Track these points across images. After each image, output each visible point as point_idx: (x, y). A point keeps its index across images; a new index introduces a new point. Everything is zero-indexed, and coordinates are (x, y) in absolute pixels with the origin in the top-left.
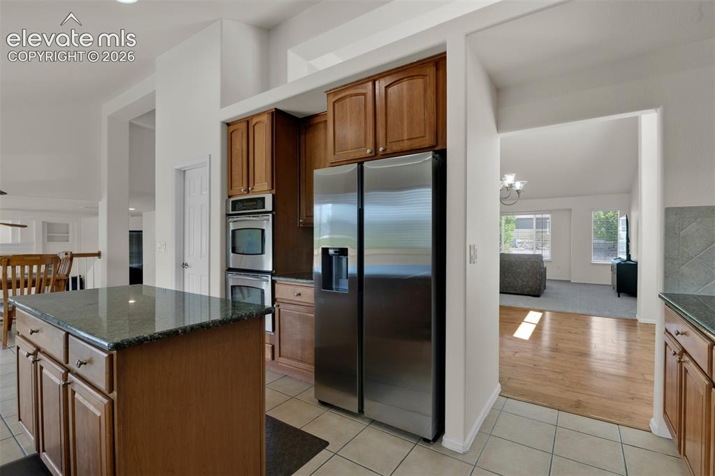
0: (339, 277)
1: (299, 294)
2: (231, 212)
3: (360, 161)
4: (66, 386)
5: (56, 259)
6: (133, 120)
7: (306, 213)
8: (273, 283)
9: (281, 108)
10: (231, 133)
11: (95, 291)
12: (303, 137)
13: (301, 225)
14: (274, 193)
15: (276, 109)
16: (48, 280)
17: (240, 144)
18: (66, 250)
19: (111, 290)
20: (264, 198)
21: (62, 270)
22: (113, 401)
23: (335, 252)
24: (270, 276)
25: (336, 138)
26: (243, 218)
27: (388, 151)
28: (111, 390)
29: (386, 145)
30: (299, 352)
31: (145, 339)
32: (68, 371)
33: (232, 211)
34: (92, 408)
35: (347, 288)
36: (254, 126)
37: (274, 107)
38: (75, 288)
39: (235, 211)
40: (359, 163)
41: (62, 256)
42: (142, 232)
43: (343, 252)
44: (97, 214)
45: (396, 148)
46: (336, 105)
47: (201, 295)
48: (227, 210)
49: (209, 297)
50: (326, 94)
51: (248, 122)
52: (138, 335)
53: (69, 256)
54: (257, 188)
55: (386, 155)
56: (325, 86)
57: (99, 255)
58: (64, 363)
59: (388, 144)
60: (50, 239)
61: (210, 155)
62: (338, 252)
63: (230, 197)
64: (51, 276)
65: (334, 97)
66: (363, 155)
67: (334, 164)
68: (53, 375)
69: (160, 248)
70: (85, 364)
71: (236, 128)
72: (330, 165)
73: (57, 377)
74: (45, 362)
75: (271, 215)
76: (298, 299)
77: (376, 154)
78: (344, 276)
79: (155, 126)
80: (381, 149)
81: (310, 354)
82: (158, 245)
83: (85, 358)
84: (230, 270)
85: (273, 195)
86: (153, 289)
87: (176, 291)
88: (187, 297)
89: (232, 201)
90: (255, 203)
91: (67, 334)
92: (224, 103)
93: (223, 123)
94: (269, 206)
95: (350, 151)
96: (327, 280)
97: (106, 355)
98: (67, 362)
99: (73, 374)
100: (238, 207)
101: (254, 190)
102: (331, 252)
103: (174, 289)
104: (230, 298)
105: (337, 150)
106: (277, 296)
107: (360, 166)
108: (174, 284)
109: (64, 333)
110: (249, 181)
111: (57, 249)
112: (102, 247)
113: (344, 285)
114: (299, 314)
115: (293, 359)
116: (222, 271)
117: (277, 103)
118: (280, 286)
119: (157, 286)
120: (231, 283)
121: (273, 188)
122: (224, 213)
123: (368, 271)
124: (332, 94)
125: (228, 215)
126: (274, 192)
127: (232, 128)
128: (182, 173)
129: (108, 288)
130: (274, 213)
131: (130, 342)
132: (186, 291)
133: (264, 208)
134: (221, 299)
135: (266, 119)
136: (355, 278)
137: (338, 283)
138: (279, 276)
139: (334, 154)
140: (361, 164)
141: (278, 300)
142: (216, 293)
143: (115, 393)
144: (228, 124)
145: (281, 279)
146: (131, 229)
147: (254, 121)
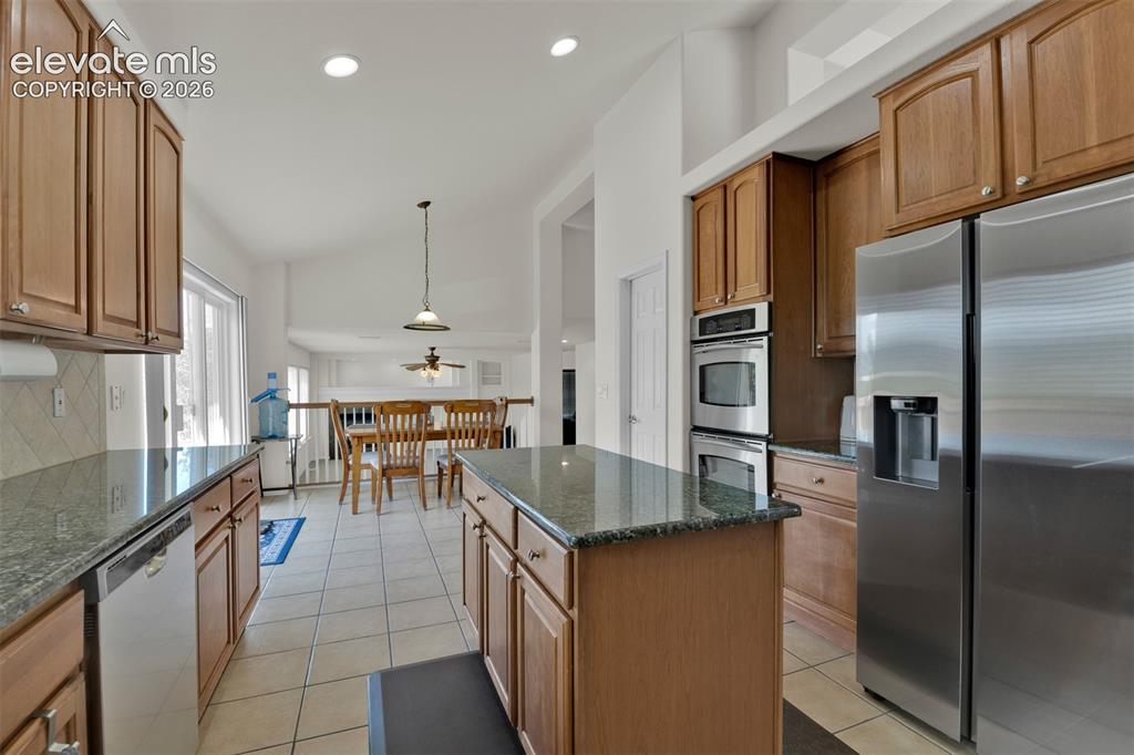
0: (914, 453)
1: (821, 481)
2: (698, 338)
3: (964, 214)
4: (515, 580)
5: (492, 406)
6: (568, 220)
7: (829, 331)
8: (770, 456)
9: (782, 149)
10: (698, 212)
11: (528, 450)
12: (821, 195)
13: (819, 355)
14: (772, 300)
15: (774, 153)
16: (486, 431)
17: (712, 226)
18: (501, 395)
19: (544, 450)
20: (754, 310)
21: (498, 420)
22: (573, 622)
23: (907, 405)
24: (764, 444)
25: (902, 178)
26: (718, 345)
27: (1041, 181)
28: (571, 606)
29: (1035, 168)
30: (821, 587)
31: (614, 536)
32: (517, 559)
33: (700, 335)
34: (545, 621)
35: (936, 479)
36: (735, 192)
37: (771, 151)
38: (508, 446)
39: (706, 334)
40: (965, 219)
41: (498, 402)
42: (574, 371)
43: (927, 405)
44: (528, 350)
45: (1061, 171)
46: (900, 113)
47: (654, 466)
48: (692, 334)
49: (667, 469)
50: (876, 100)
51: (725, 187)
52: (604, 529)
53: (504, 402)
54: (740, 295)
55: (1032, 192)
56: (877, 83)
57: (531, 401)
58: (512, 548)
59: (1040, 164)
60: (484, 381)
61: (667, 252)
62: (914, 405)
63: (696, 313)
64: (488, 426)
65: (894, 101)
66: (972, 201)
67: (894, 233)
68: (500, 559)
69: (601, 394)
70: (538, 556)
71: (704, 202)
72: (888, 234)
73: (504, 563)
74: (491, 539)
75: (765, 338)
76: (819, 488)
77: (1004, 195)
78: (927, 455)
79: (593, 224)
80: (1020, 181)
81: (844, 593)
82: (599, 390)
83: (538, 549)
84: (696, 429)
85: (770, 305)
86: (593, 450)
87: (621, 456)
88: (634, 466)
89: (700, 320)
90: (737, 320)
91: (517, 509)
92: (688, 166)
93: (686, 197)
94: (762, 323)
95: (935, 200)
96: (884, 456)
97: (565, 552)
98: (516, 548)
99: (522, 564)
100: (712, 328)
101: (736, 300)
102: (895, 404)
103: (618, 452)
104: (697, 474)
105: (903, 202)
106: (777, 479)
107: (967, 224)
108: (618, 446)
109: (512, 507)
110: (728, 283)
111: (491, 393)
112: (535, 393)
113: (928, 473)
114: (821, 518)
115: (807, 595)
116: (684, 431)
117: (776, 142)
118: (783, 462)
119: (597, 446)
120: (698, 451)
121: (769, 292)
122: (688, 339)
123: (989, 445)
124: (891, 97)
125: (694, 342)
126: (771, 298)
127: (699, 203)
128: (628, 284)
129: (541, 448)
130: (771, 334)
131: (597, 538)
132: (634, 456)
133: (753, 326)
134: (684, 474)
135: (757, 177)
136: (958, 459)
137: (908, 467)
138: (781, 444)
139: (898, 212)
140: (970, 220)
141: (778, 486)
142: (677, 464)
143: (576, 610)
144: (694, 198)
145: (786, 449)
146: (566, 368)
147: (736, 183)
